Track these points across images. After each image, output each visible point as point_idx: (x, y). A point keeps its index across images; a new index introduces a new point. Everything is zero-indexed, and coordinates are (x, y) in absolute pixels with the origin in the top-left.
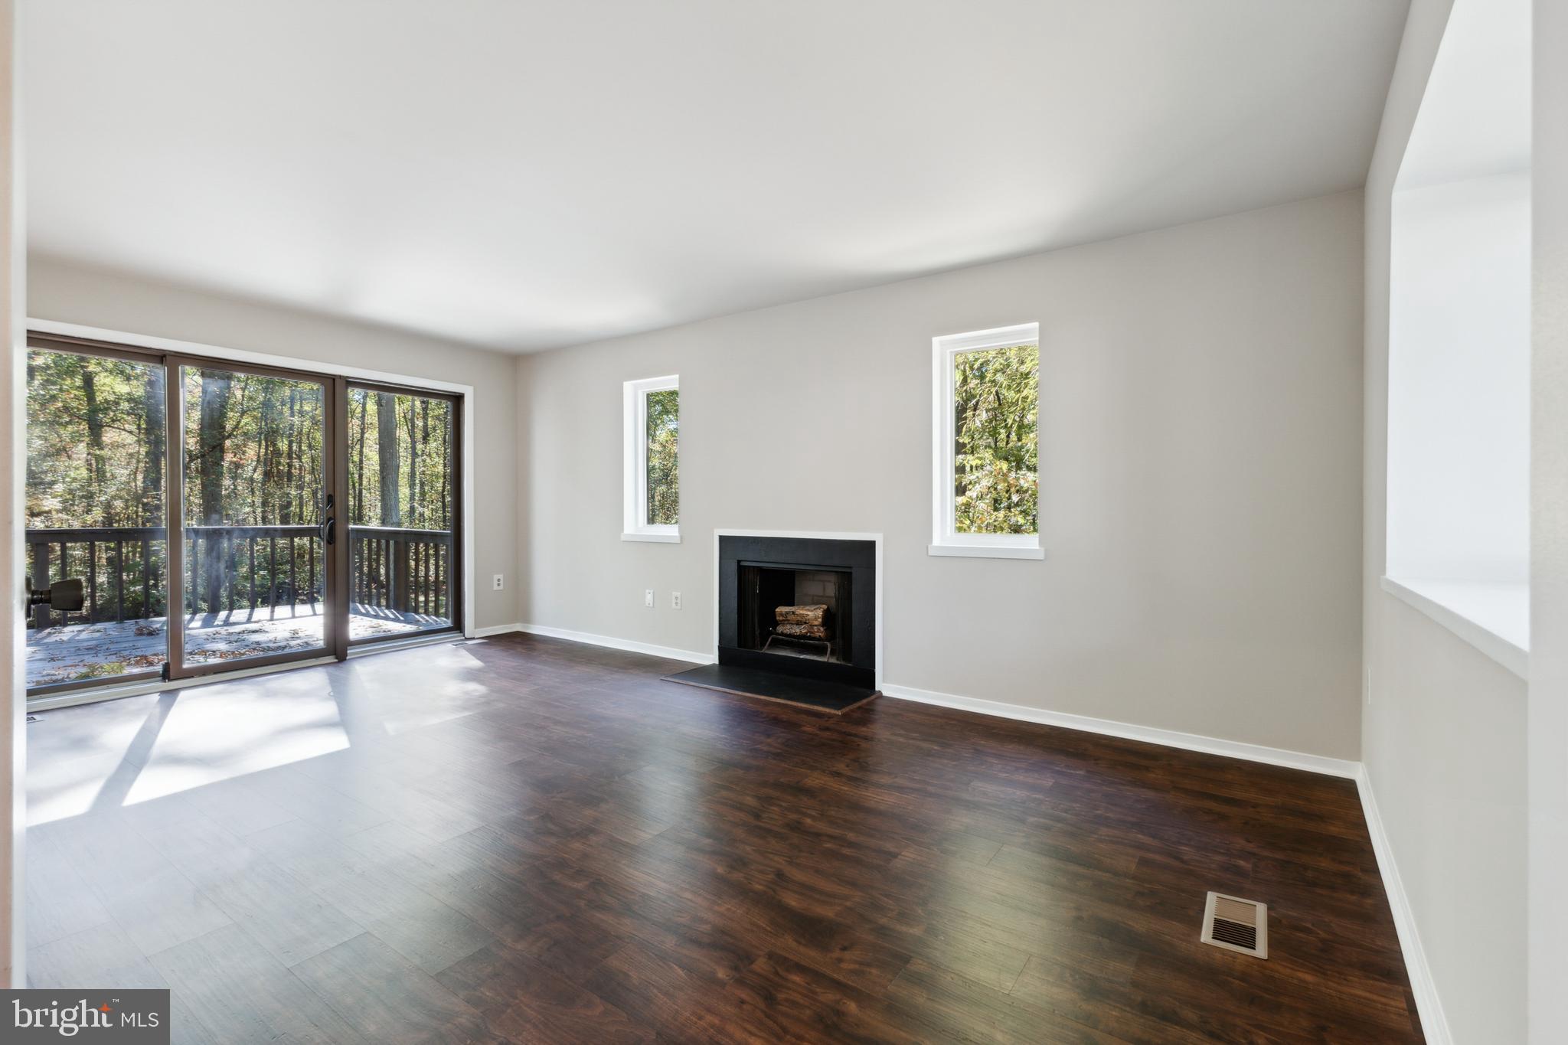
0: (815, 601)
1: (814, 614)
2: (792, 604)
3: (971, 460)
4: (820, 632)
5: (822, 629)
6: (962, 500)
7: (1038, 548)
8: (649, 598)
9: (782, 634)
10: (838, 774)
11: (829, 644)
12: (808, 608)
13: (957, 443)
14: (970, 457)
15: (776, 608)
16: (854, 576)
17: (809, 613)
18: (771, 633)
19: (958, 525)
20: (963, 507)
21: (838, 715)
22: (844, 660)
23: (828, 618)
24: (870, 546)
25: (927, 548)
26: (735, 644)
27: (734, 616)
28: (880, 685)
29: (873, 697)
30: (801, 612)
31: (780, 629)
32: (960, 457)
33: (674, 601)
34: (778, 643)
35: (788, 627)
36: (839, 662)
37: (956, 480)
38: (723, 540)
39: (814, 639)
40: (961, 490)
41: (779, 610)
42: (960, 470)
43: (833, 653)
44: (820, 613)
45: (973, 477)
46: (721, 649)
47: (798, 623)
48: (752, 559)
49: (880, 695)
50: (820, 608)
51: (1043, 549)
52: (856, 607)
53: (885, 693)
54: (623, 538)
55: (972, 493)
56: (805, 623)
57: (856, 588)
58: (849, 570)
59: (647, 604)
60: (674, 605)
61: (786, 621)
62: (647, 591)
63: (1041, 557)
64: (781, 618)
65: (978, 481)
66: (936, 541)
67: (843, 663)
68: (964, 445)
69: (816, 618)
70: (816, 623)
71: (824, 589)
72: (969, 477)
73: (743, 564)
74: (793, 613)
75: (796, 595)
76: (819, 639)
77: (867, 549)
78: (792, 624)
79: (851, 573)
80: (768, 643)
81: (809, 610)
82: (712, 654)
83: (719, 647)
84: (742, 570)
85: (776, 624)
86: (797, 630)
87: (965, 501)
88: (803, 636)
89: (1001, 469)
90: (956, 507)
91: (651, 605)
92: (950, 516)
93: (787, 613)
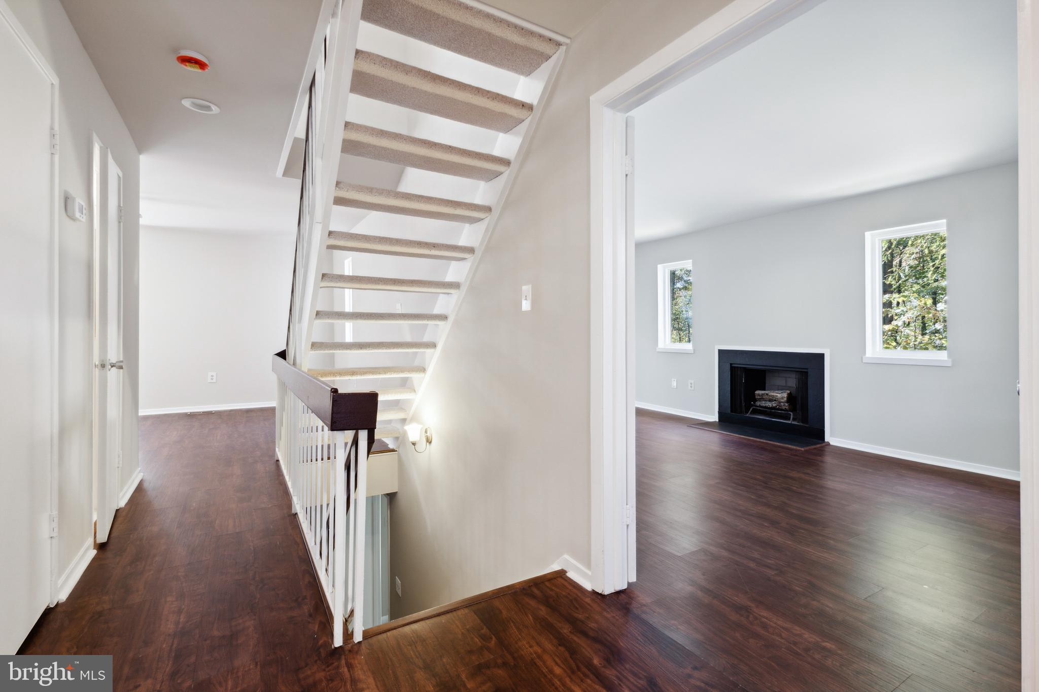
0: (781, 388)
1: (781, 396)
2: (764, 390)
3: (896, 298)
4: (786, 406)
5: (787, 404)
6: (887, 327)
7: (946, 359)
8: (674, 384)
9: (760, 406)
10: (808, 474)
11: (791, 413)
12: (777, 392)
13: (884, 284)
14: (896, 295)
15: (756, 391)
16: (809, 373)
17: (778, 395)
18: (753, 405)
19: (885, 346)
20: (890, 333)
21: (802, 450)
22: (802, 423)
23: (791, 399)
24: (821, 357)
25: (862, 358)
26: (729, 411)
27: (728, 395)
28: (828, 438)
29: (824, 444)
30: (772, 394)
31: (758, 403)
32: (887, 296)
33: (690, 385)
34: (756, 412)
35: (764, 402)
36: (799, 424)
37: (883, 313)
38: (721, 352)
39: (782, 410)
40: (887, 320)
41: (757, 392)
42: (888, 305)
43: (794, 419)
44: (785, 395)
45: (898, 311)
46: (720, 413)
47: (770, 401)
48: (739, 362)
49: (828, 444)
50: (785, 392)
51: (950, 360)
52: (811, 393)
53: (832, 443)
54: (658, 350)
55: (898, 322)
56: (775, 400)
57: (811, 381)
58: (806, 371)
59: (673, 387)
60: (689, 387)
61: (762, 399)
62: (673, 379)
63: (950, 365)
64: (759, 397)
65: (903, 313)
66: (869, 353)
67: (801, 424)
68: (890, 285)
69: (782, 398)
70: (782, 401)
71: (786, 381)
72: (895, 311)
73: (733, 365)
74: (767, 394)
75: (767, 385)
76: (785, 410)
77: (818, 360)
78: (766, 401)
79: (807, 372)
80: (750, 411)
81: (777, 393)
82: (714, 415)
83: (719, 412)
84: (733, 369)
85: (755, 400)
86: (769, 404)
87: (891, 328)
88: (773, 408)
89: (925, 304)
90: (884, 332)
91: (675, 387)
92: (879, 338)
93: (763, 394)
